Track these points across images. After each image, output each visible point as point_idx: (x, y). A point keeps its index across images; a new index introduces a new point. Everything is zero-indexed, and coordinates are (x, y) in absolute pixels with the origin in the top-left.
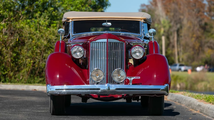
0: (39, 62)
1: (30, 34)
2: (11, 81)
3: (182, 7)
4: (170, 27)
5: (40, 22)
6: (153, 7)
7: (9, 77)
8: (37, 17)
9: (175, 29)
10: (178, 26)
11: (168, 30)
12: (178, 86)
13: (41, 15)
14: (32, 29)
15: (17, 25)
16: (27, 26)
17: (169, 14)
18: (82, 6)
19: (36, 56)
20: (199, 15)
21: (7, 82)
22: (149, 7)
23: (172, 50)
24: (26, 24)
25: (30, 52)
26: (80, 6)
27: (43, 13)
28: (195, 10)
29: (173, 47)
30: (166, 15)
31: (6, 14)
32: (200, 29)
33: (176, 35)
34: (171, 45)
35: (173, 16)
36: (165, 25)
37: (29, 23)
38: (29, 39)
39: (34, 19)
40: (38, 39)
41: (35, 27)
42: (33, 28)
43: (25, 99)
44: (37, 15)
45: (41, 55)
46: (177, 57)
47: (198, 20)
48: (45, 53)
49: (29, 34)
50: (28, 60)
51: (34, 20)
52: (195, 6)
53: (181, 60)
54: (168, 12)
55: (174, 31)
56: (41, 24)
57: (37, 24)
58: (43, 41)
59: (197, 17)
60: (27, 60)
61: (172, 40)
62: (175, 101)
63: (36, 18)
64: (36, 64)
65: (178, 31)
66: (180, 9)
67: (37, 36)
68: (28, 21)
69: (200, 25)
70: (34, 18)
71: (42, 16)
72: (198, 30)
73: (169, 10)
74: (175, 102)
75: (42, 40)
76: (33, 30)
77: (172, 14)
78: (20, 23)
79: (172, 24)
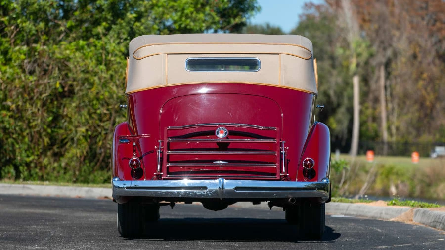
0: (106, 134)
1: (86, 71)
2: (42, 177)
3: (397, 11)
4: (372, 56)
5: (108, 47)
6: (331, 10)
7: (38, 167)
8: (101, 35)
9: (381, 59)
10: (389, 53)
11: (367, 63)
12: (393, 190)
13: (108, 29)
14: (89, 61)
15: (57, 51)
16: (78, 54)
17: (366, 26)
18: (198, 11)
19: (98, 122)
20: (434, 28)
21: (34, 180)
22: (323, 10)
23: (374, 109)
24: (77, 50)
25: (85, 112)
26: (192, 10)
27: (113, 26)
28: (427, 18)
29: (377, 100)
30: (362, 27)
31: (30, 26)
32: (437, 61)
33: (382, 74)
34: (371, 96)
35: (377, 31)
36: (359, 50)
37: (82, 48)
38: (83, 84)
39: (95, 40)
40: (105, 85)
41: (96, 57)
42: (91, 58)
43: (102, 220)
44: (100, 29)
45: (110, 118)
46: (384, 124)
47: (434, 39)
48: (119, 116)
49: (83, 71)
50: (80, 131)
51: (94, 42)
52: (427, 9)
53: (394, 131)
54: (364, 20)
55: (379, 65)
56: (111, 51)
57: (101, 51)
58: (114, 88)
59: (431, 34)
60: (79, 129)
61: (373, 86)
62: (435, 227)
63: (98, 37)
64: (100, 141)
65: (387, 65)
66: (392, 14)
67: (100, 79)
68: (81, 42)
69: (437, 52)
70: (93, 36)
71: (111, 32)
72: (433, 62)
73: (367, 17)
74: (433, 228)
75: (113, 86)
76: (92, 64)
77: (375, 26)
78: (63, 47)
79: (374, 49)
